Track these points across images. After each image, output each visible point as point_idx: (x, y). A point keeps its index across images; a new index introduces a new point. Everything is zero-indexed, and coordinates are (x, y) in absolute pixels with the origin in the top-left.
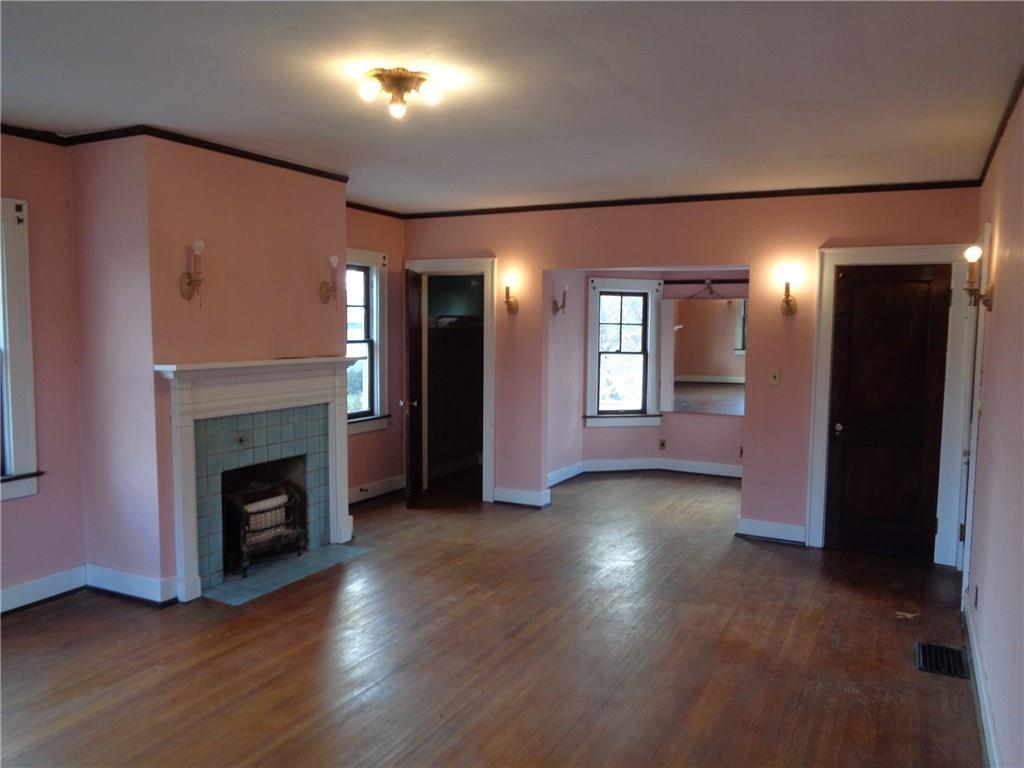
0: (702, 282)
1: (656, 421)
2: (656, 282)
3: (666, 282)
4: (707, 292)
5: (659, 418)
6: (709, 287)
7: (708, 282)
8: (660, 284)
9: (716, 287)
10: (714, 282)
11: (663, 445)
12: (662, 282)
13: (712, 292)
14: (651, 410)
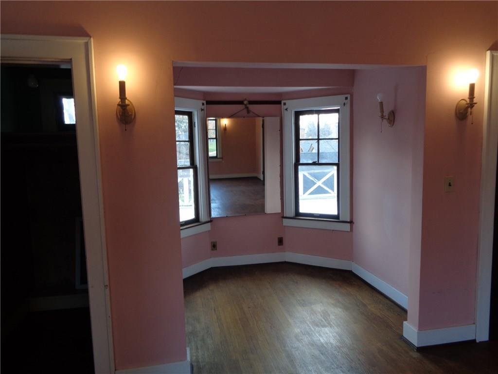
0: (240, 103)
1: (207, 227)
2: (200, 102)
3: (208, 103)
4: (245, 112)
5: (209, 224)
6: (247, 108)
7: (245, 102)
8: (203, 104)
9: (253, 107)
10: (251, 103)
11: (214, 246)
12: (205, 102)
13: (248, 112)
14: (203, 217)
